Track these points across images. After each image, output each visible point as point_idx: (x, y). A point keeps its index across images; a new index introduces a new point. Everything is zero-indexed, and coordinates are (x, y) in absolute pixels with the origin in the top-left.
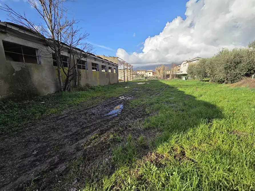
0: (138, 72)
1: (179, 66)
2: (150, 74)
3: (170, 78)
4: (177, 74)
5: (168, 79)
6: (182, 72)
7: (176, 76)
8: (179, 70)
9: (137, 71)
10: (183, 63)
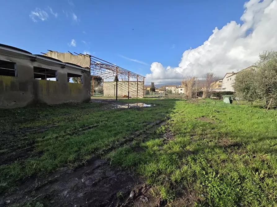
0: (167, 88)
1: (221, 81)
2: (181, 90)
3: (203, 96)
4: (215, 92)
5: (199, 98)
6: (224, 89)
7: (214, 94)
8: (220, 86)
9: (166, 86)
10: (227, 76)
